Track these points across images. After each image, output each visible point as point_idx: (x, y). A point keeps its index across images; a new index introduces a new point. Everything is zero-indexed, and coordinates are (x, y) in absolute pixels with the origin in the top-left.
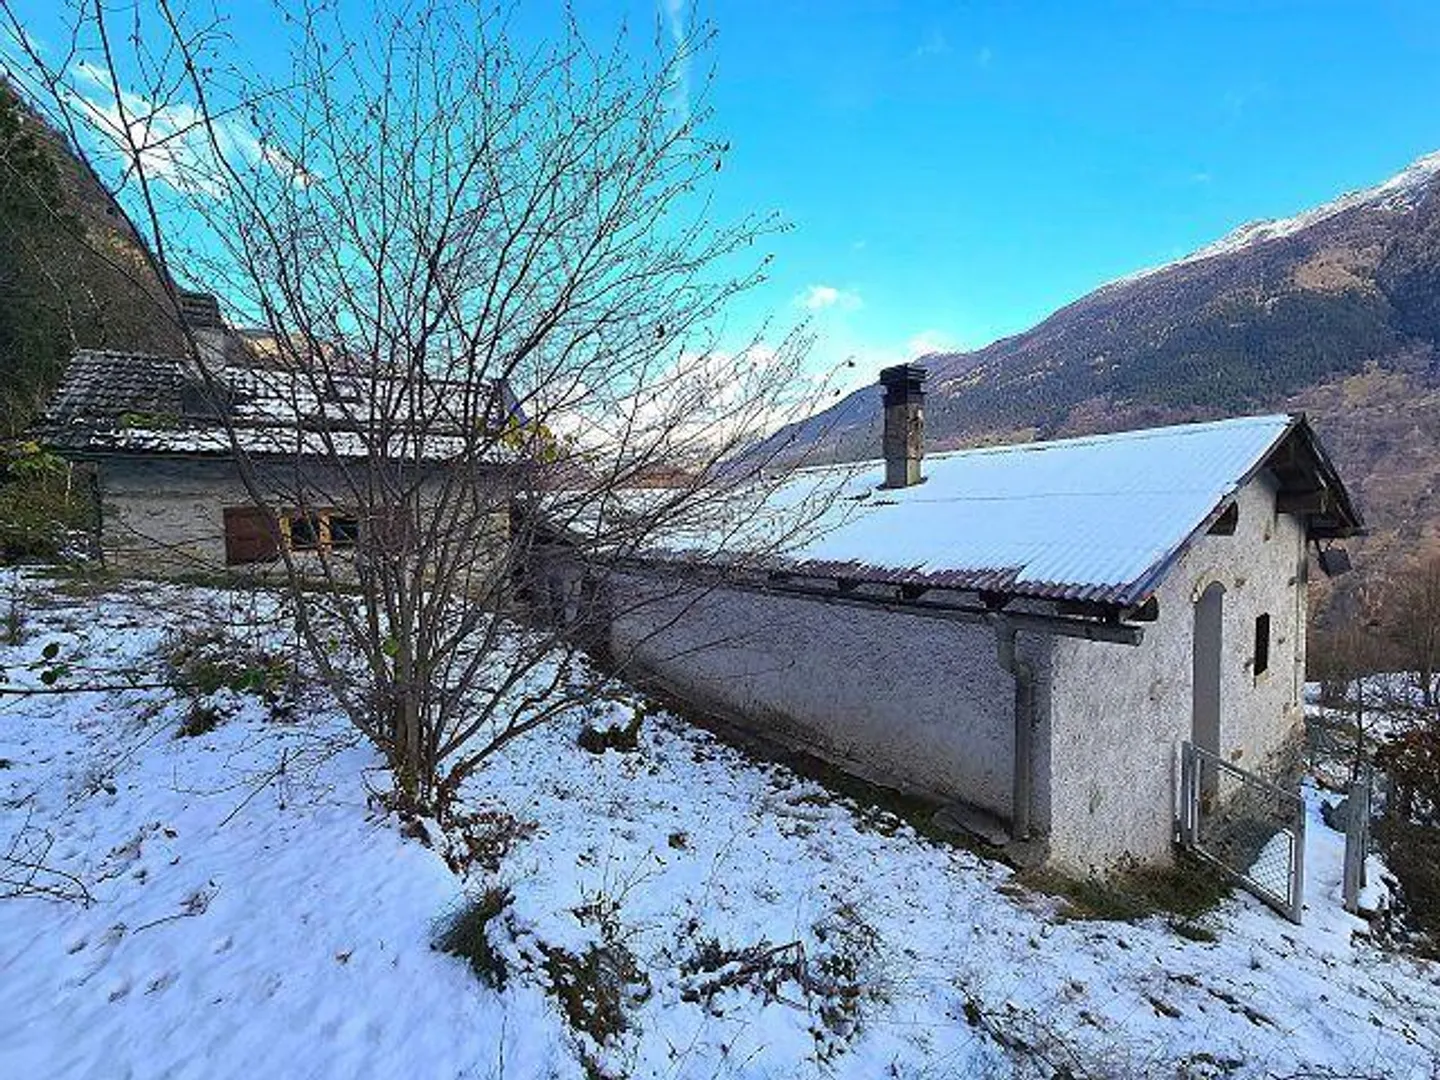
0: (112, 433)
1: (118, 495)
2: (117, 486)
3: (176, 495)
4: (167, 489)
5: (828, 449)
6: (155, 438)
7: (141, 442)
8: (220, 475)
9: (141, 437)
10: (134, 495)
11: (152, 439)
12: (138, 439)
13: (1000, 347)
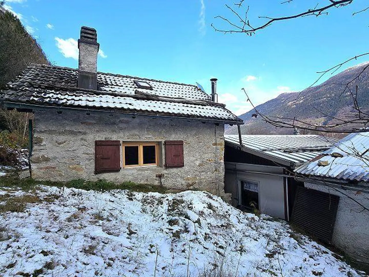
0: (42, 95)
1: (43, 132)
2: (41, 127)
3: (72, 133)
4: (67, 128)
5: (248, 125)
6: (65, 98)
7: (57, 100)
8: (94, 122)
9: (57, 98)
10: (50, 132)
11: (62, 99)
12: (55, 99)
13: (310, 90)
